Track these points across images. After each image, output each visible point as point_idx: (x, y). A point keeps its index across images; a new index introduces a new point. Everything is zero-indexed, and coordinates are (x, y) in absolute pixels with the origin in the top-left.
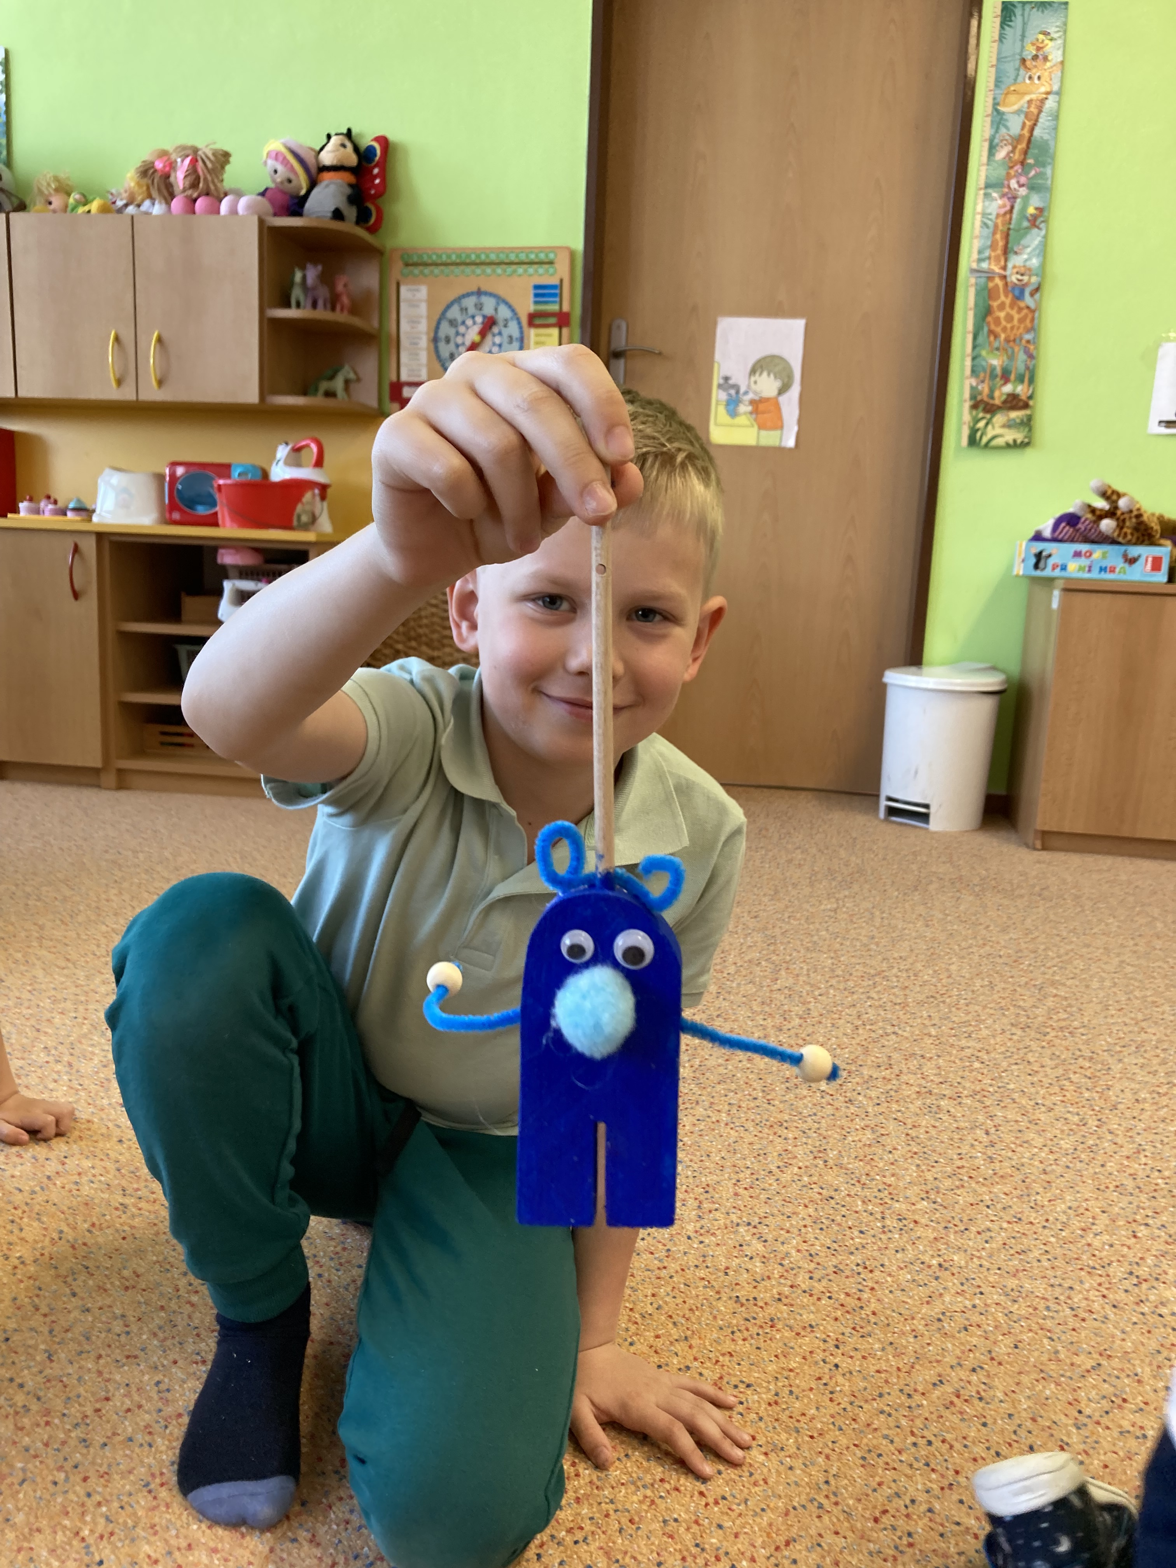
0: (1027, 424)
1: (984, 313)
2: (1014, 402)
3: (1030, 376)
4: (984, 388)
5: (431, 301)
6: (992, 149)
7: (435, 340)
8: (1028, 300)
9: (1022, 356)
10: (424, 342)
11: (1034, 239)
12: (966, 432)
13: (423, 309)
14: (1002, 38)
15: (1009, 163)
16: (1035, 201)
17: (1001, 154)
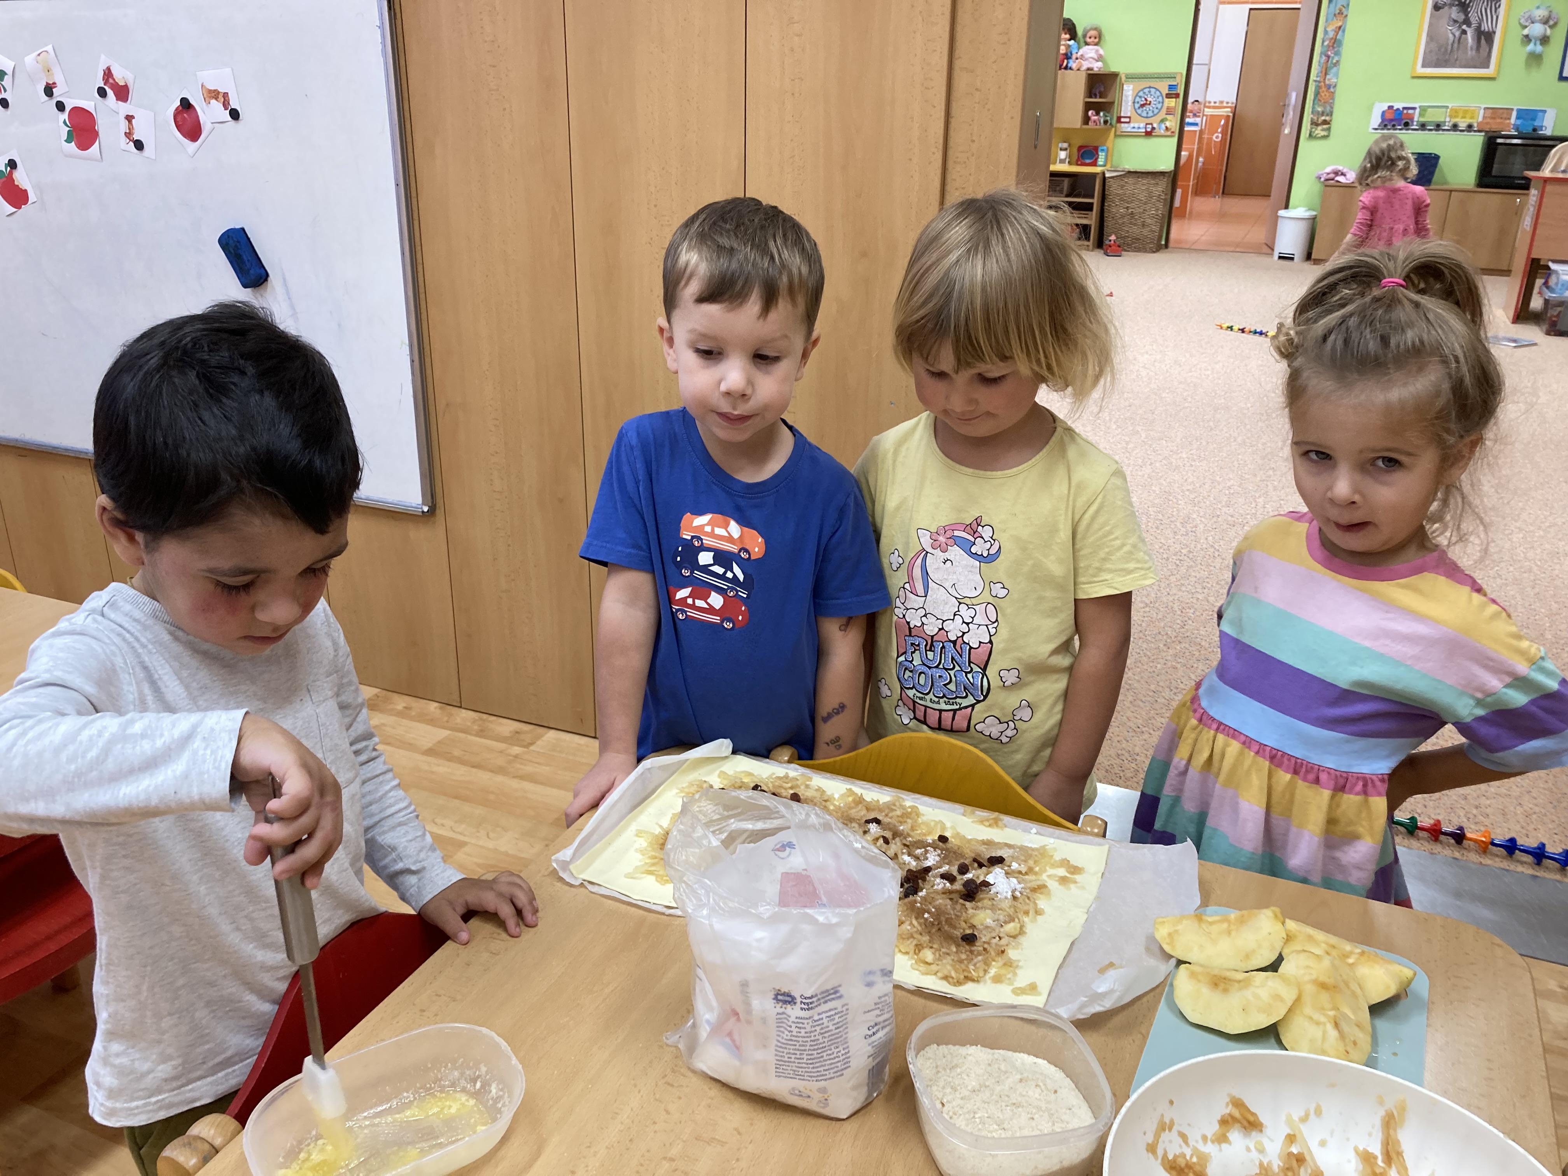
0: (1329, 129)
1: (1317, 94)
2: (1325, 122)
3: (1331, 114)
4: (1315, 118)
5: (1133, 90)
6: (1323, 42)
7: (1134, 102)
8: (1332, 90)
9: (1328, 108)
10: (1130, 103)
11: (1335, 69)
12: (1308, 132)
13: (1130, 93)
14: (1329, 7)
15: (1328, 46)
16: (1336, 59)
17: (1326, 43)
